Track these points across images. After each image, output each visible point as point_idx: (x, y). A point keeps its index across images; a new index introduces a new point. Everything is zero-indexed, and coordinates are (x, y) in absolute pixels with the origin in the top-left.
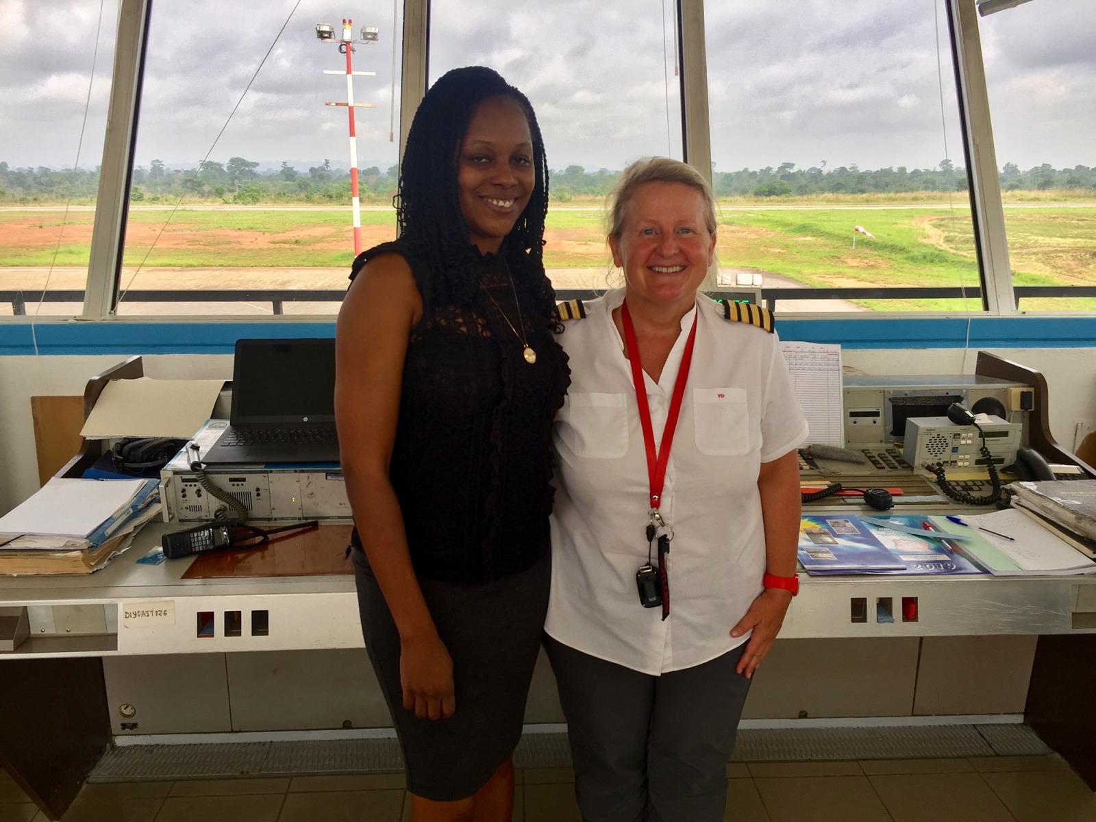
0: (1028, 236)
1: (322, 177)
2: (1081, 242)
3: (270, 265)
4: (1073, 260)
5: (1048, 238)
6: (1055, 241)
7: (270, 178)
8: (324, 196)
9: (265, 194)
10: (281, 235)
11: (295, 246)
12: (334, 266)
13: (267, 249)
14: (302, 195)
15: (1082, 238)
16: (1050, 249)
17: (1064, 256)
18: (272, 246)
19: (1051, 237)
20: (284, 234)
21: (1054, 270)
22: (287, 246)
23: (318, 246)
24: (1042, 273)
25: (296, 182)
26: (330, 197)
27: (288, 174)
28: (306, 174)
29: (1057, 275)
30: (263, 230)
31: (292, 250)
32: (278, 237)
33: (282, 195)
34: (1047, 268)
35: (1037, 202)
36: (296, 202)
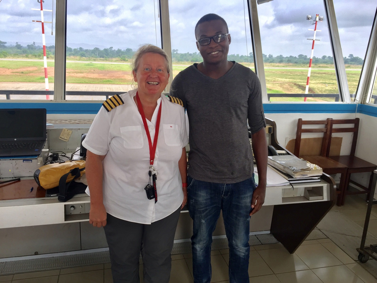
0: (275, 78)
1: (32, 49)
2: (291, 80)
3: (12, 81)
4: (289, 86)
5: (281, 79)
6: (284, 80)
7: (11, 48)
8: (33, 56)
9: (9, 54)
10: (16, 70)
11: (22, 74)
12: (38, 82)
13: (10, 75)
14: (24, 55)
15: (291, 79)
16: (282, 82)
17: (286, 85)
18: (12, 74)
19: (282, 78)
20: (17, 70)
21: (283, 89)
22: (18, 74)
23: (31, 74)
24: (280, 90)
25: (22, 50)
26: (36, 56)
27: (19, 47)
28: (25, 47)
29: (284, 90)
30: (8, 68)
31: (20, 75)
32: (15, 71)
33: (16, 55)
34: (281, 88)
35: (278, 67)
36: (22, 58)
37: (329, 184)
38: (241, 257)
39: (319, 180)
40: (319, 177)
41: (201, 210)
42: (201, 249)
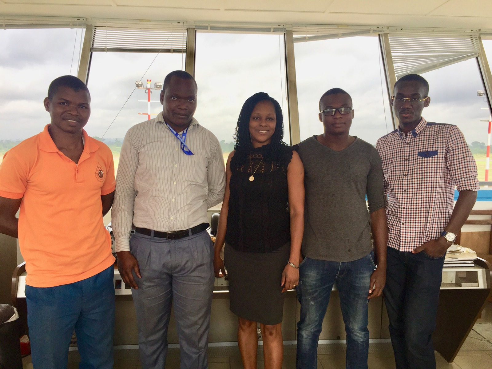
37: (484, 270)
38: (359, 342)
39: (473, 265)
40: (472, 262)
41: (310, 291)
42: (308, 336)
